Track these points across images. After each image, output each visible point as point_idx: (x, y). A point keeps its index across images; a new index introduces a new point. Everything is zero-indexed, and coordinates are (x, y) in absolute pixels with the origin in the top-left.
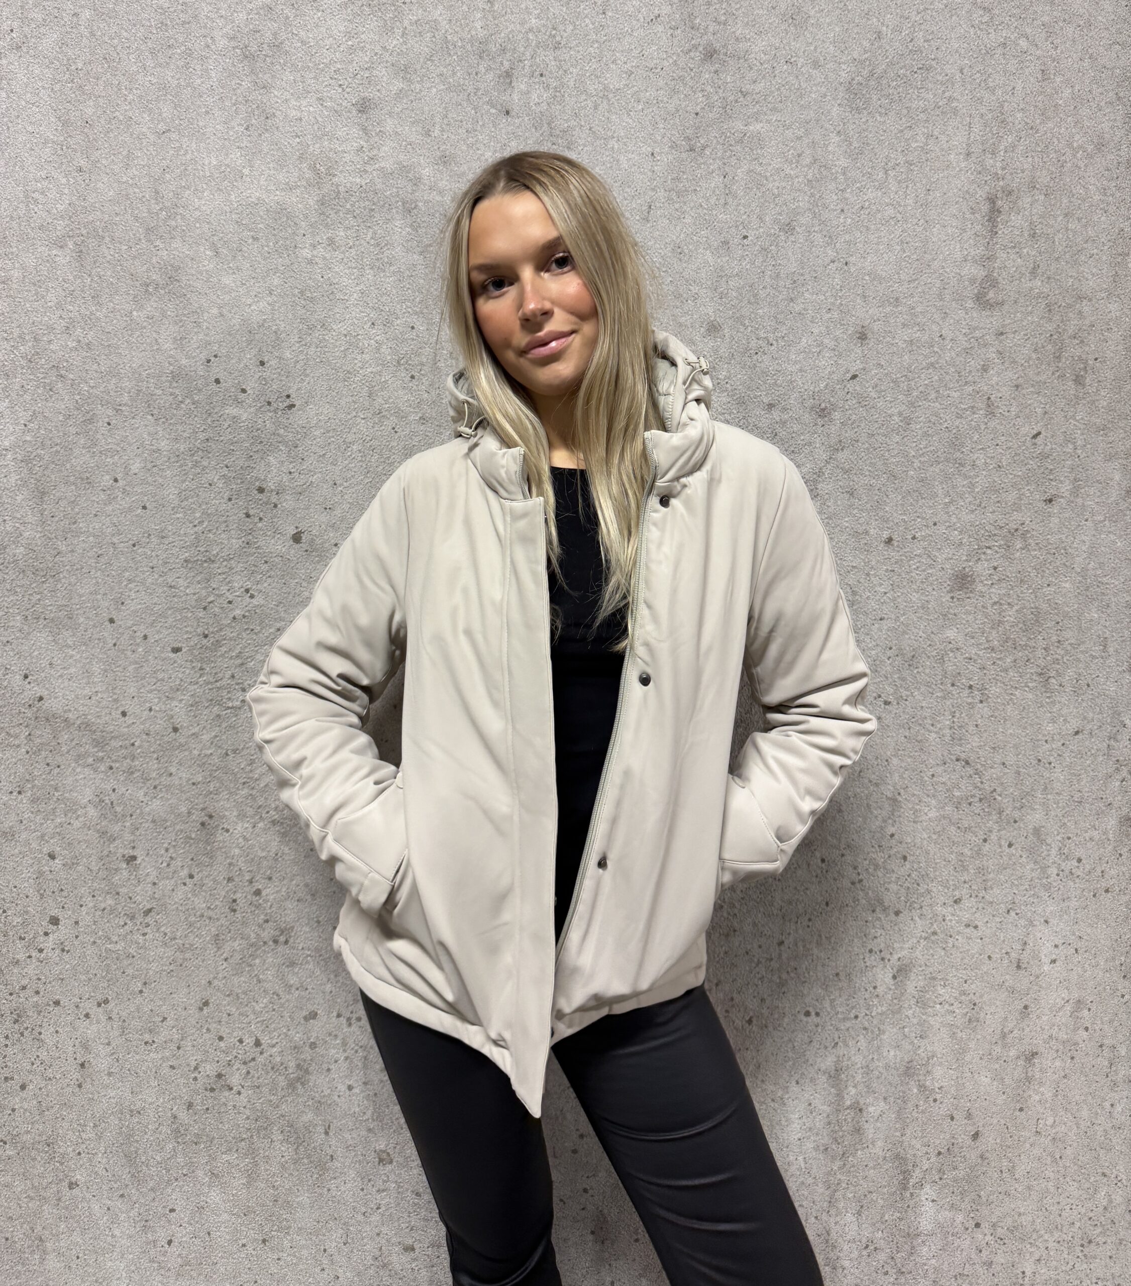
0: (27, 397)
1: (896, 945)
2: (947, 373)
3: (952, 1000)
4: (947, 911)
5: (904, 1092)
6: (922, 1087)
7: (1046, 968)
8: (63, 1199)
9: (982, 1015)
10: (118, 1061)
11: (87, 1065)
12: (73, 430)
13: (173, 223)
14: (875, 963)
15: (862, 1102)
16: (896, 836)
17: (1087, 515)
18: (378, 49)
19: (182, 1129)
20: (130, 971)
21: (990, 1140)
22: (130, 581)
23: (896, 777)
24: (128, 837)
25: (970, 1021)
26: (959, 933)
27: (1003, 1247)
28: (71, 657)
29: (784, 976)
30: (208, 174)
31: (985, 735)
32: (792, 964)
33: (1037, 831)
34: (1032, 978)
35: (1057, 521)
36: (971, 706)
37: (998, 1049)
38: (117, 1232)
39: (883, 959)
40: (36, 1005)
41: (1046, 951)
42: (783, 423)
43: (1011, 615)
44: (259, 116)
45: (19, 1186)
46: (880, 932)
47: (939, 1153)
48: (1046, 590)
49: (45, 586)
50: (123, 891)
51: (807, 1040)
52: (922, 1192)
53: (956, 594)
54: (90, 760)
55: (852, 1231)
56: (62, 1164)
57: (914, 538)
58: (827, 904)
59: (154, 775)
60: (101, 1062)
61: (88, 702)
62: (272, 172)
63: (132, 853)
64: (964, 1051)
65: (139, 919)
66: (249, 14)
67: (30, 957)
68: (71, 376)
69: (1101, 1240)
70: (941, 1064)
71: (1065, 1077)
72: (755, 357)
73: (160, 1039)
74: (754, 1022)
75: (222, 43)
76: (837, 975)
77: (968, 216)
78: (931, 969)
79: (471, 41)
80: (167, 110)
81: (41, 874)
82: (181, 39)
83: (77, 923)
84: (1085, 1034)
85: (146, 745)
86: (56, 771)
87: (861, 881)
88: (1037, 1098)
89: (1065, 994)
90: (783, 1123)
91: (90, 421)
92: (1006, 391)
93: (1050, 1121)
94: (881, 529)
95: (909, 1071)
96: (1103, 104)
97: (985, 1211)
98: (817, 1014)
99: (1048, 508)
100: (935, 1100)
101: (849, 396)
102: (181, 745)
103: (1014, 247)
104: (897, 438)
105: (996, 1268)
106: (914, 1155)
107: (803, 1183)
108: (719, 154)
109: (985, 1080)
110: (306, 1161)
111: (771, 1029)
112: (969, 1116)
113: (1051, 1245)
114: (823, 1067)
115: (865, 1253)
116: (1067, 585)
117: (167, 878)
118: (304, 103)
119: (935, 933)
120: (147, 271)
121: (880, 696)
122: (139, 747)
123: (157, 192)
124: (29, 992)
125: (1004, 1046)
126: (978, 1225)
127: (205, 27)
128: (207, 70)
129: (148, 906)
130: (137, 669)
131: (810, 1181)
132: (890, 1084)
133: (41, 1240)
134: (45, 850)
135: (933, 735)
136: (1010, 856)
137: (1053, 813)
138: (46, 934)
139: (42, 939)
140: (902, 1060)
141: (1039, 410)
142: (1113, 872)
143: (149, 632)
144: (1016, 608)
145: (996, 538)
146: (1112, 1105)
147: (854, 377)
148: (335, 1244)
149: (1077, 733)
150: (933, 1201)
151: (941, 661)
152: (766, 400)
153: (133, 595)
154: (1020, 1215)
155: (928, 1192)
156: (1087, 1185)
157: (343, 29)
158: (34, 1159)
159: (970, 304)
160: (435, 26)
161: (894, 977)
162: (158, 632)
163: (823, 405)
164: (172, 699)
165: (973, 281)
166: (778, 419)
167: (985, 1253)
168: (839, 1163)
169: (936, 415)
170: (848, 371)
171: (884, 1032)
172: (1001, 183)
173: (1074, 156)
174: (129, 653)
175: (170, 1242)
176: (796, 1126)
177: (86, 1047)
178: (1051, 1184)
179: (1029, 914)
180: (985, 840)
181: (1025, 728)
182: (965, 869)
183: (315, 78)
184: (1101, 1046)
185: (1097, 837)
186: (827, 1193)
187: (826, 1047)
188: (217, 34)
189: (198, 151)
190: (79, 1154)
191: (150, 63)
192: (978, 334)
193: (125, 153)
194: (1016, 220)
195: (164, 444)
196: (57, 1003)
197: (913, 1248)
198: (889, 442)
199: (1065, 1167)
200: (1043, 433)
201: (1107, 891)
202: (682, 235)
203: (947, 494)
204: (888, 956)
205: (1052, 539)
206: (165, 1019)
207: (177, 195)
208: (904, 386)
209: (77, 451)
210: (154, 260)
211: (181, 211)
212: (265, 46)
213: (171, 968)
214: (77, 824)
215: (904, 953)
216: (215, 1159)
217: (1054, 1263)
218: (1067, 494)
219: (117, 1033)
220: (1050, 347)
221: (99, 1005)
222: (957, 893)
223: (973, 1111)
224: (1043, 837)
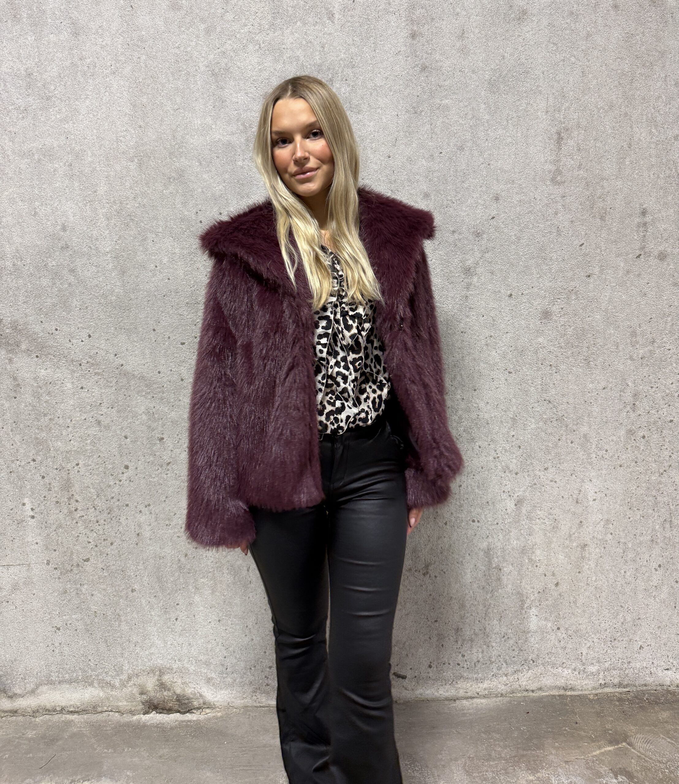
0: (117, 229)
1: (516, 489)
2: (538, 216)
3: (544, 517)
4: (541, 474)
5: (521, 562)
6: (530, 560)
7: (591, 503)
8: (129, 597)
9: (560, 525)
10: (154, 533)
11: (140, 535)
12: (137, 244)
13: (181, 150)
14: (506, 498)
15: (501, 566)
16: (515, 436)
17: (607, 283)
18: (272, 70)
19: (182, 566)
20: (160, 491)
21: (563, 587)
22: (162, 312)
23: (515, 408)
24: (160, 428)
25: (553, 528)
26: (547, 484)
27: (571, 640)
28: (136, 346)
29: (462, 502)
30: (197, 128)
31: (558, 389)
32: (465, 496)
33: (585, 436)
34: (584, 508)
35: (592, 286)
36: (551, 374)
37: (568, 542)
38: (153, 613)
39: (510, 496)
40: (118, 506)
41: (591, 495)
42: (460, 240)
43: (570, 331)
44: (219, 101)
45: (109, 590)
46: (508, 482)
47: (539, 592)
48: (588, 319)
49: (124, 314)
50: (157, 454)
51: (474, 534)
52: (531, 611)
53: (543, 321)
54: (144, 393)
55: (497, 630)
56: (129, 580)
57: (522, 294)
58: (482, 468)
59: (172, 400)
60: (147, 534)
61: (143, 367)
62: (225, 127)
63: (162, 436)
64: (551, 543)
65: (165, 466)
66: (215, 55)
67: (115, 484)
68: (136, 220)
69: (620, 639)
70: (539, 548)
71: (601, 557)
72: (446, 209)
73: (173, 523)
74: (448, 524)
75: (203, 69)
76: (488, 502)
77: (547, 141)
78: (534, 502)
79: (314, 65)
80: (178, 100)
81: (120, 446)
82: (185, 68)
83: (136, 468)
84: (610, 537)
85: (169, 386)
86: (128, 398)
87: (498, 457)
88: (587, 567)
89: (600, 516)
90: (463, 574)
91: (145, 240)
92: (566, 224)
93: (594, 579)
94: (507, 290)
95: (523, 551)
96: (612, 87)
97: (562, 622)
98: (478, 521)
99: (588, 280)
100: (537, 566)
101: (490, 227)
102: (184, 387)
103: (570, 155)
104: (514, 247)
105: (568, 650)
106: (527, 593)
107: (472, 604)
108: (429, 114)
109: (561, 557)
110: (239, 583)
111: (456, 528)
112: (554, 575)
113: (595, 640)
114: (482, 548)
115: (503, 640)
116: (598, 317)
117: (178, 448)
118: (239, 95)
119: (535, 484)
120: (170, 172)
121: (506, 369)
122: (166, 388)
123: (174, 136)
124: (114, 500)
125: (571, 541)
126: (558, 629)
127: (195, 62)
128: (196, 81)
129: (169, 461)
130: (165, 352)
131: (476, 603)
132: (514, 557)
133: (119, 615)
134: (123, 434)
135: (533, 388)
136: (572, 448)
137: (593, 427)
138: (123, 473)
139: (121, 475)
140: (520, 545)
141: (583, 233)
142: (623, 457)
143: (170, 335)
144: (573, 327)
145: (563, 294)
146: (625, 572)
147: (493, 218)
148: (251, 624)
149: (604, 388)
150: (536, 615)
151: (536, 353)
152: (452, 229)
153: (164, 319)
154: (579, 624)
155: (534, 611)
156: (612, 612)
157: (256, 61)
158: (116, 578)
159: (548, 183)
160: (297, 59)
161: (516, 505)
162: (175, 335)
163: (478, 231)
164: (181, 366)
165: (550, 172)
166: (457, 238)
167: (562, 643)
168: (490, 595)
169: (533, 235)
170: (490, 215)
171: (511, 532)
172: (563, 125)
173: (599, 112)
174: (162, 345)
175: (176, 619)
176: (469, 576)
177: (140, 526)
178: (595, 610)
179: (582, 476)
180: (559, 440)
181: (578, 386)
182: (549, 453)
183: (244, 83)
184: (619, 542)
185: (615, 440)
186: (484, 609)
187: (483, 538)
188: (201, 65)
189: (193, 118)
190: (136, 576)
191: (171, 79)
192: (552, 197)
193: (160, 119)
194: (571, 143)
195: (177, 251)
196: (127, 505)
197: (527, 638)
198: (510, 249)
199: (602, 602)
200: (585, 244)
201: (621, 466)
202: (412, 152)
203: (538, 273)
204: (512, 495)
205: (590, 294)
206: (175, 514)
207: (183, 137)
208: (517, 222)
209: (139, 253)
210: (173, 167)
211: (185, 144)
212: (222, 70)
213: (179, 490)
214: (137, 423)
215: (520, 493)
216: (197, 581)
217: (597, 649)
218: (597, 273)
219: (153, 520)
220: (588, 202)
221: (146, 507)
222: (546, 465)
223: (555, 572)
224: (588, 439)
